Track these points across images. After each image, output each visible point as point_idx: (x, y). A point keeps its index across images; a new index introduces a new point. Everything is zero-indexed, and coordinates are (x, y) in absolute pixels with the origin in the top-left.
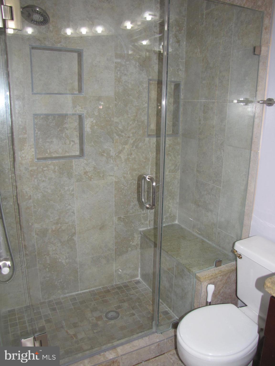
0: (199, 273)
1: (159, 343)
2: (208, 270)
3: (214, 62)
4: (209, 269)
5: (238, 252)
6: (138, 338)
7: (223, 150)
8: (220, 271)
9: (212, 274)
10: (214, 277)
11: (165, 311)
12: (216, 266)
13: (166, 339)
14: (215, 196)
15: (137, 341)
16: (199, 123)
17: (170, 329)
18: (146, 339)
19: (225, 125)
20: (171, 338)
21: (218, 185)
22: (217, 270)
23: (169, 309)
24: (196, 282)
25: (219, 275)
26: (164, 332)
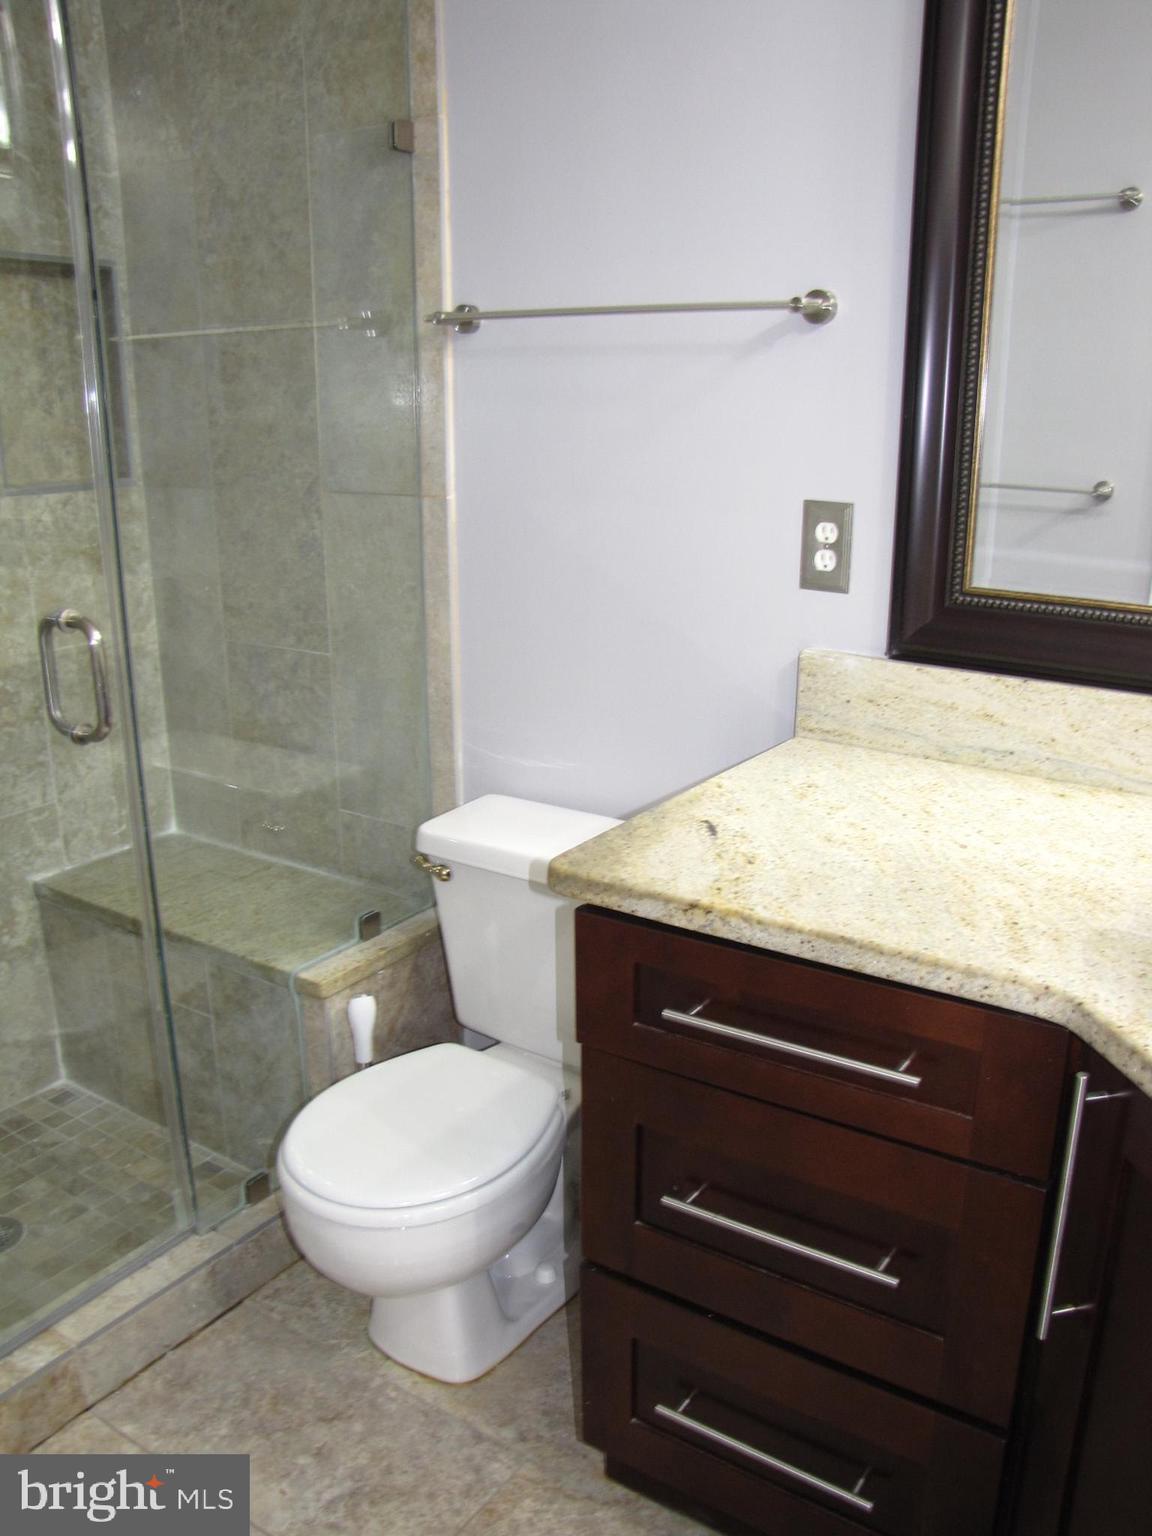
0: (307, 969)
1: (213, 1263)
2: (340, 956)
3: (243, 180)
4: (340, 952)
5: (432, 859)
6: (130, 1271)
7: (318, 511)
8: (382, 949)
9: (357, 965)
10: (367, 973)
11: (204, 1164)
12: (364, 937)
13: (237, 1244)
14: (311, 690)
15: (127, 1282)
16: (211, 423)
17: (243, 1209)
18: (163, 1263)
19: (313, 420)
20: (254, 1237)
21: (315, 648)
22: (368, 949)
23: (215, 1154)
24: (302, 1006)
25: (381, 964)
26: (222, 1222)
